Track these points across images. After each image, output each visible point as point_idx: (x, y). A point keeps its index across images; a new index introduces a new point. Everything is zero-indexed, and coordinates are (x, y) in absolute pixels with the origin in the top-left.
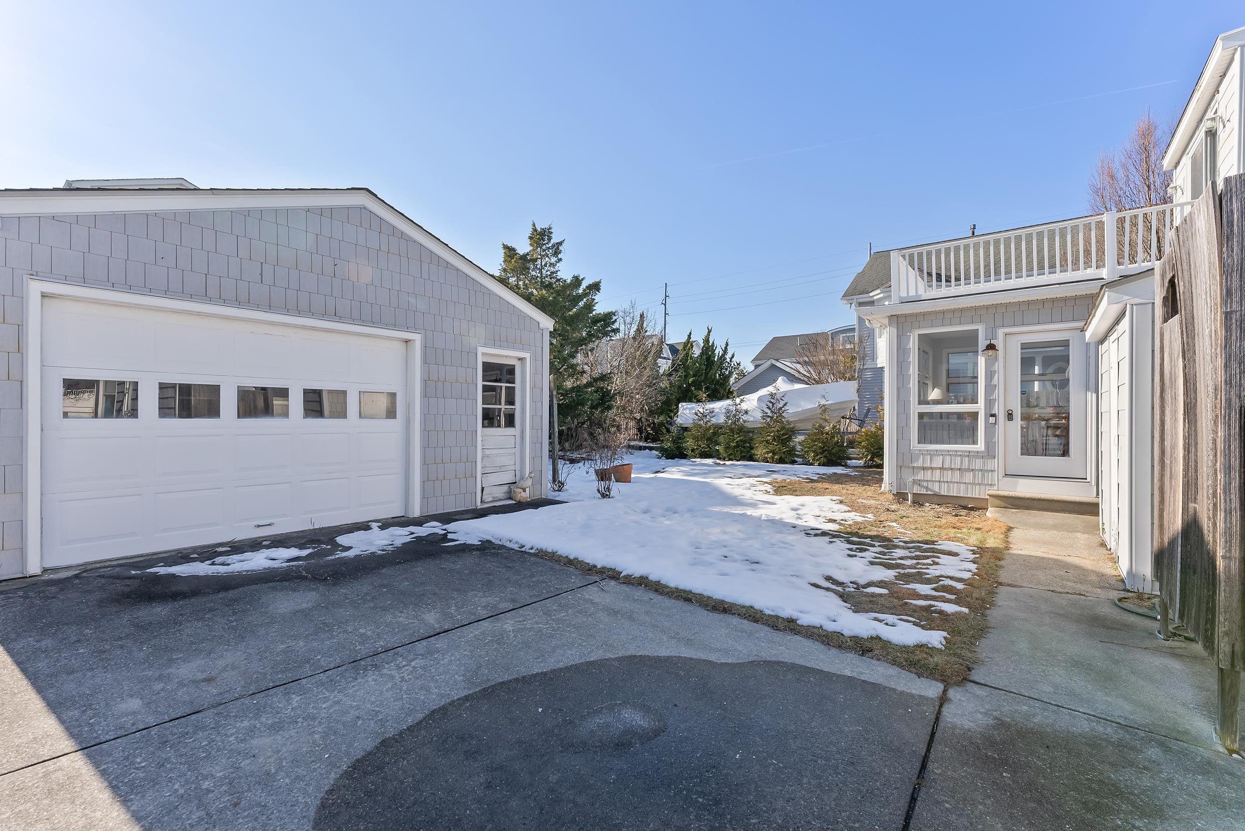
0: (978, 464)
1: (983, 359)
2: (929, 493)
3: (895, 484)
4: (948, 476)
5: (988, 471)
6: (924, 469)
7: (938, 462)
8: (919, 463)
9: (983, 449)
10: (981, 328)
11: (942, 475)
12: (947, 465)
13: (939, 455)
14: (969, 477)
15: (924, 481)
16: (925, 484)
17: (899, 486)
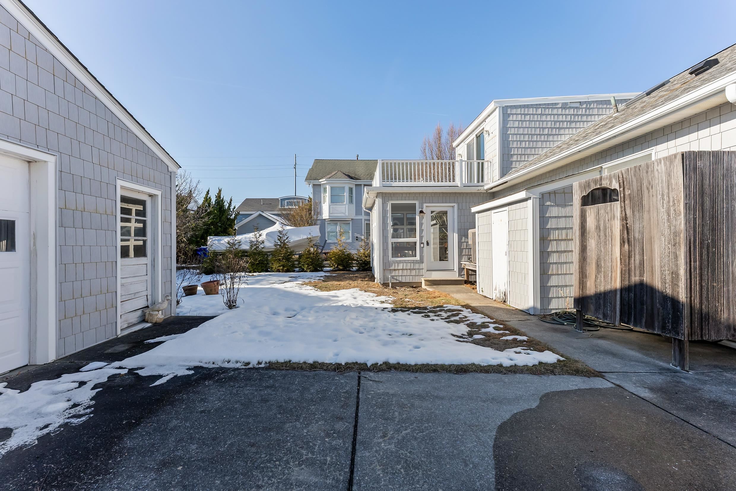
0: (417, 266)
1: (418, 217)
2: (397, 282)
3: (382, 279)
4: (405, 273)
5: (421, 269)
6: (395, 270)
7: (401, 267)
8: (393, 268)
9: (419, 259)
10: (417, 202)
11: (402, 272)
12: (404, 268)
13: (401, 263)
14: (413, 273)
15: (395, 276)
16: (395, 277)
17: (384, 280)
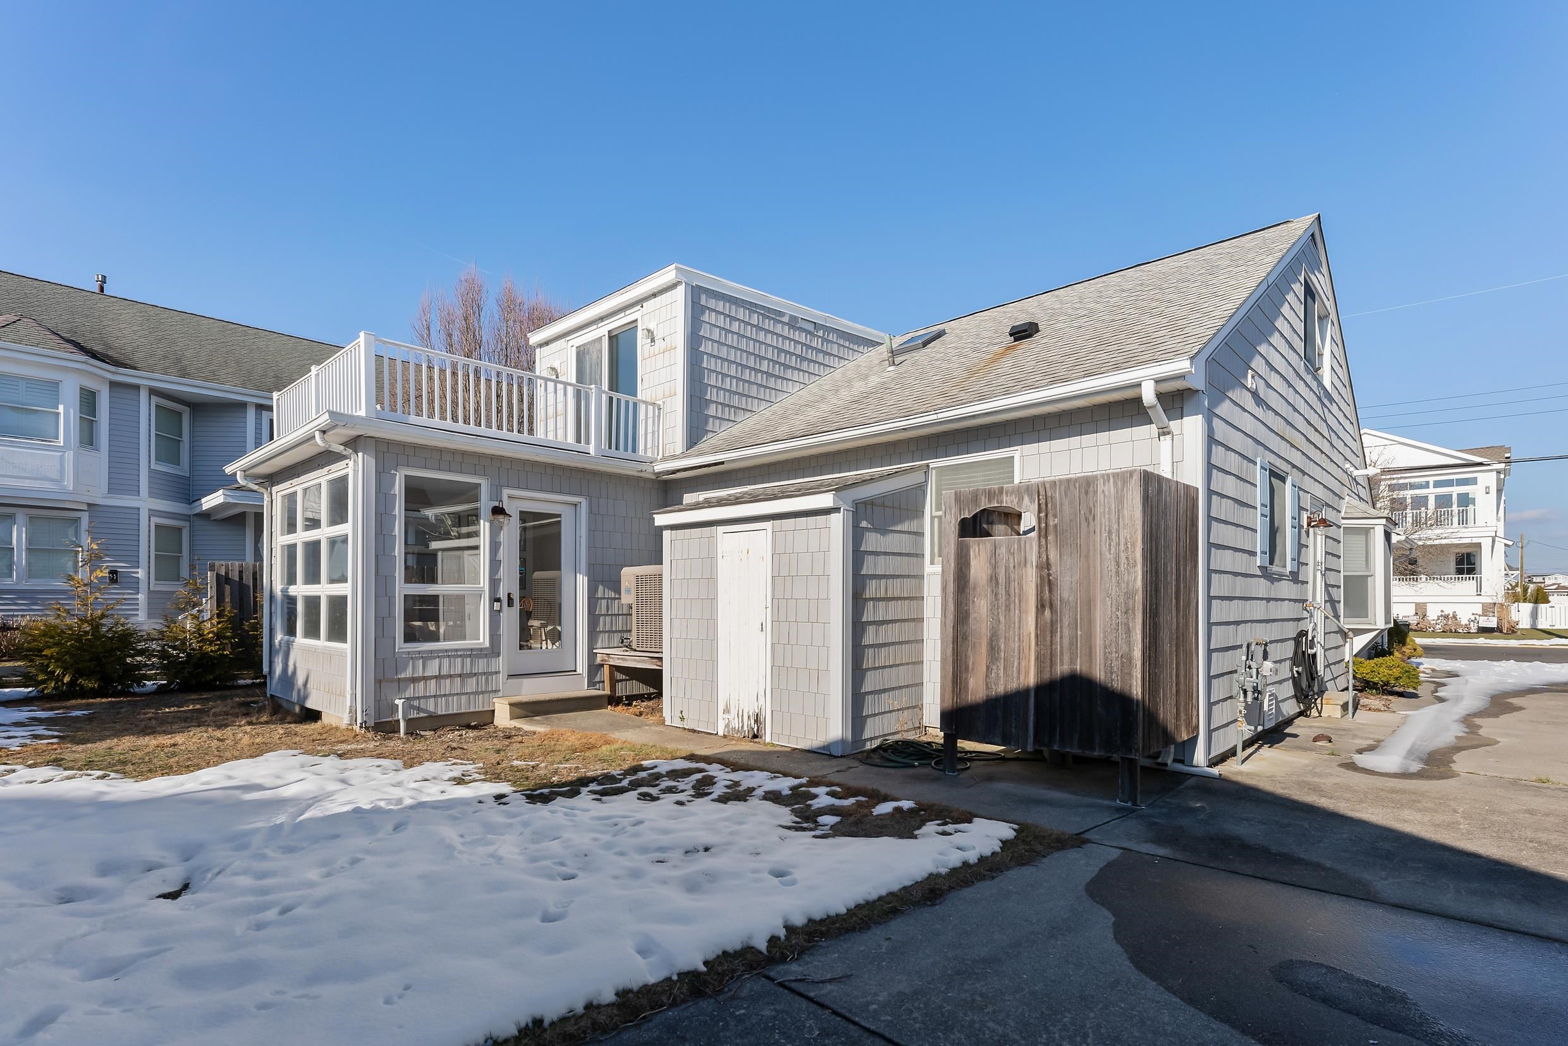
0: (481, 665)
1: (487, 524)
2: (422, 715)
3: (372, 712)
4: (447, 686)
5: (492, 673)
6: (414, 680)
7: (433, 668)
8: (408, 673)
9: (487, 644)
10: (484, 484)
11: (438, 686)
12: (444, 672)
13: (435, 658)
14: (471, 685)
15: (415, 698)
16: (416, 703)
17: (378, 712)
